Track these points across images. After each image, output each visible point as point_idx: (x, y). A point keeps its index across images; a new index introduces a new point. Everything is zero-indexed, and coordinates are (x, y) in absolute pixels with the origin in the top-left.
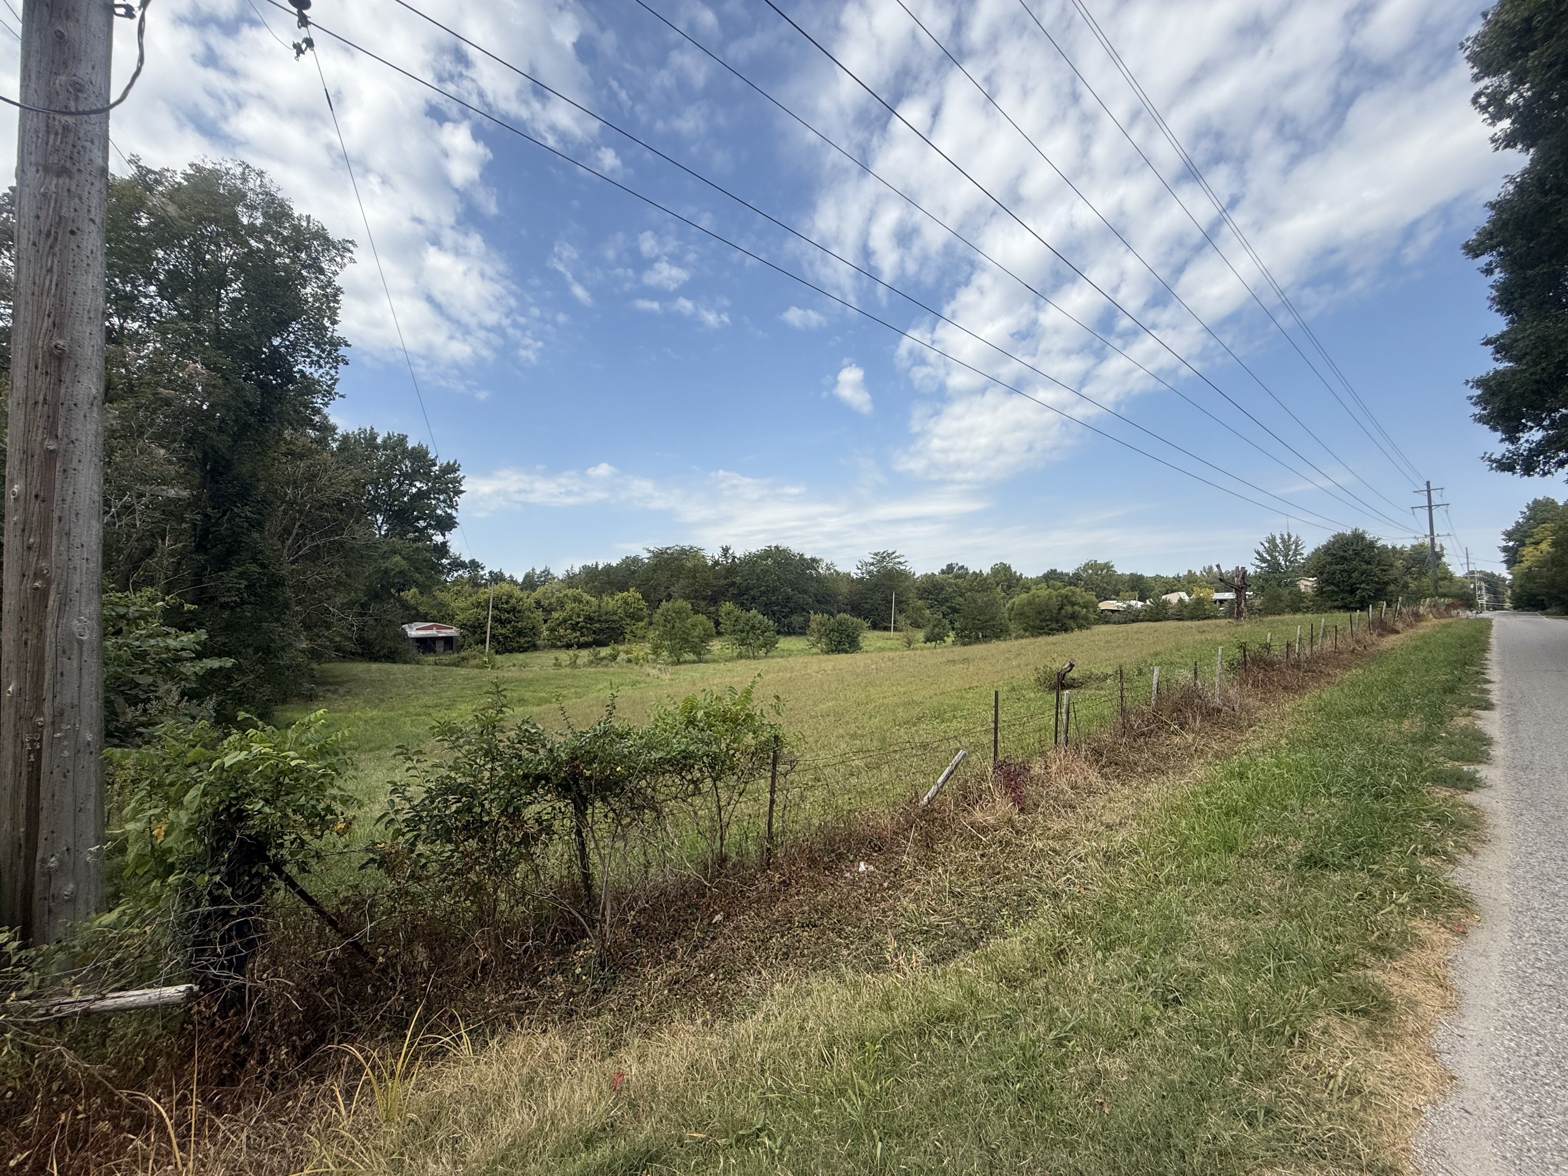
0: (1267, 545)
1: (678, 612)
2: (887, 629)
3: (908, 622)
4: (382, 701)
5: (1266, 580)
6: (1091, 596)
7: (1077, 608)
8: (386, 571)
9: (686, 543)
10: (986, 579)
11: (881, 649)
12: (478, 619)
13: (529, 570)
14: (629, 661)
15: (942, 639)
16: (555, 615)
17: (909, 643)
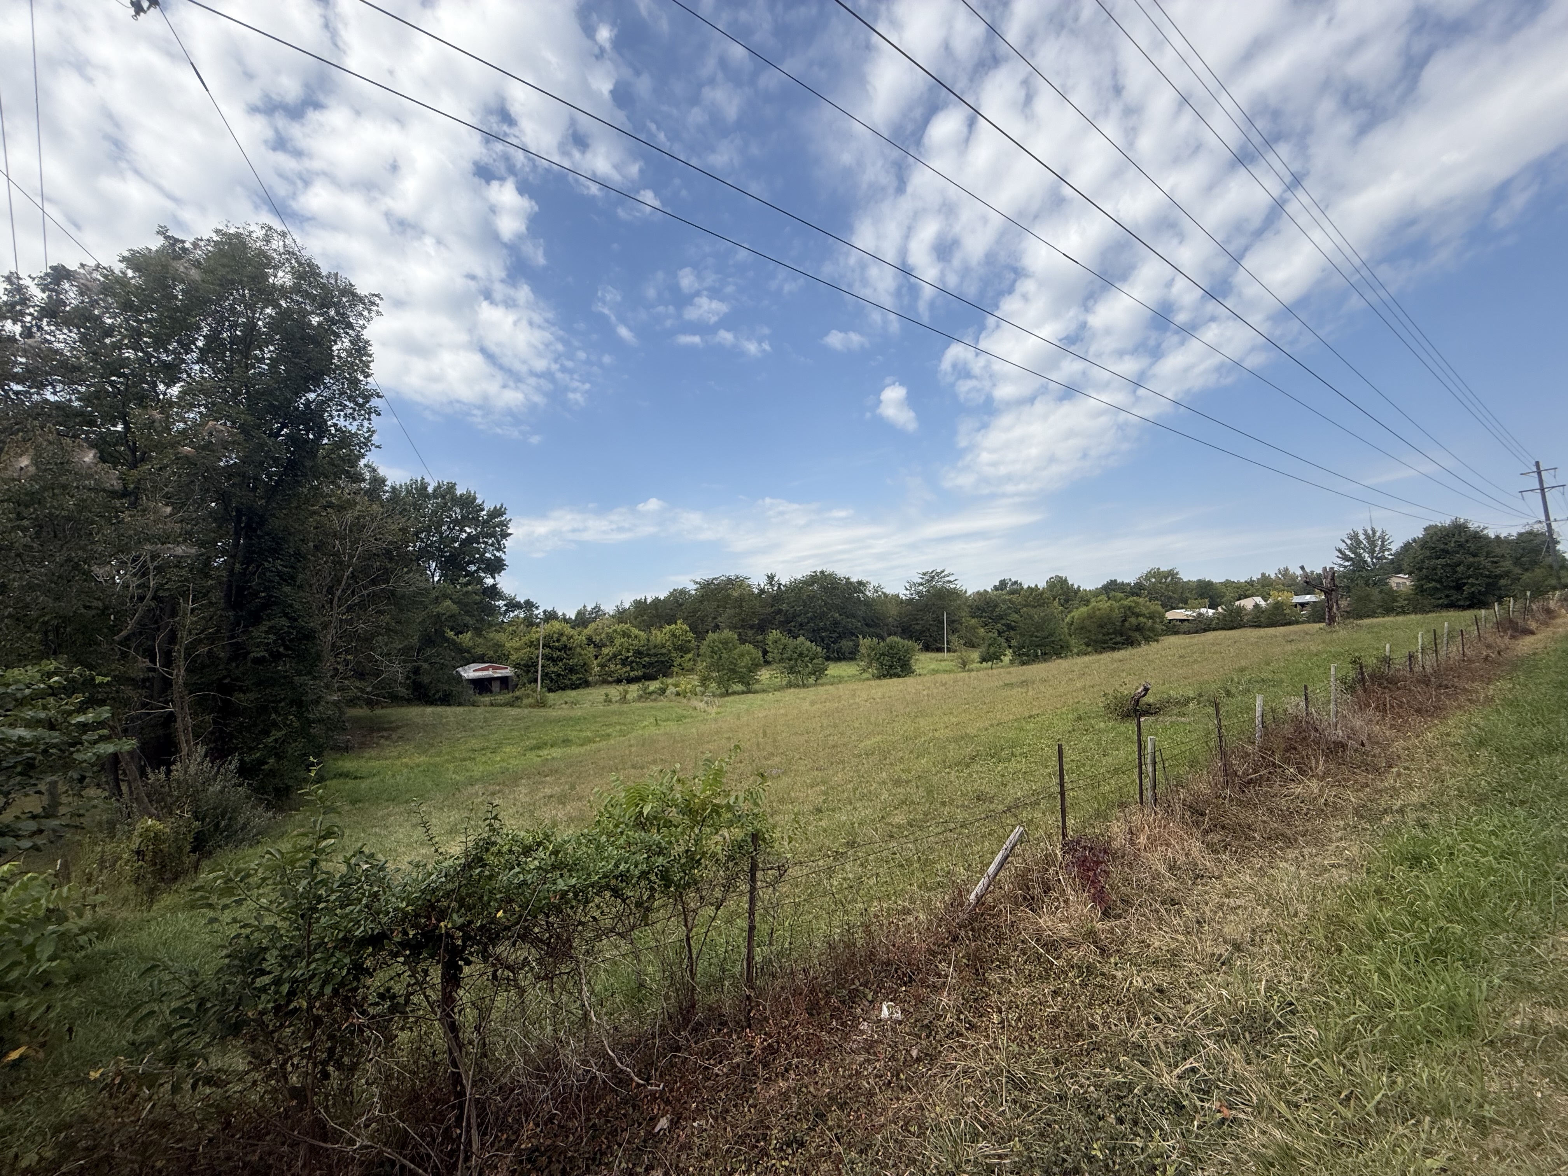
0: (1349, 542)
1: (725, 643)
2: (940, 650)
3: (962, 642)
4: (432, 745)
5: (1352, 580)
6: (1156, 606)
7: (1141, 619)
8: (438, 615)
9: (732, 573)
10: (1042, 593)
11: (935, 672)
12: (531, 658)
13: (581, 607)
14: (678, 694)
15: (998, 658)
16: (605, 651)
17: (964, 664)
